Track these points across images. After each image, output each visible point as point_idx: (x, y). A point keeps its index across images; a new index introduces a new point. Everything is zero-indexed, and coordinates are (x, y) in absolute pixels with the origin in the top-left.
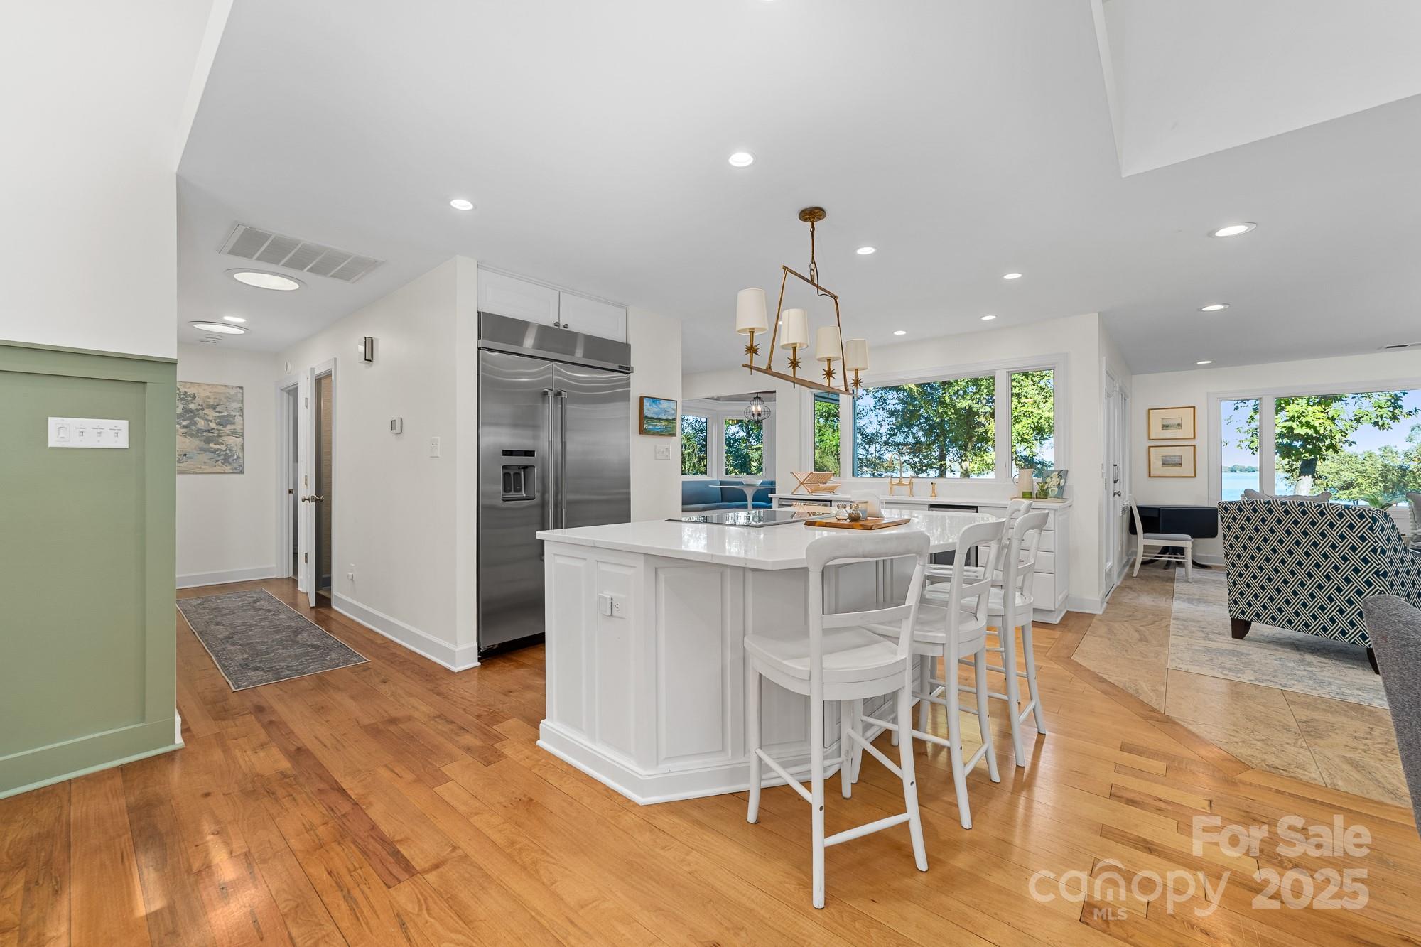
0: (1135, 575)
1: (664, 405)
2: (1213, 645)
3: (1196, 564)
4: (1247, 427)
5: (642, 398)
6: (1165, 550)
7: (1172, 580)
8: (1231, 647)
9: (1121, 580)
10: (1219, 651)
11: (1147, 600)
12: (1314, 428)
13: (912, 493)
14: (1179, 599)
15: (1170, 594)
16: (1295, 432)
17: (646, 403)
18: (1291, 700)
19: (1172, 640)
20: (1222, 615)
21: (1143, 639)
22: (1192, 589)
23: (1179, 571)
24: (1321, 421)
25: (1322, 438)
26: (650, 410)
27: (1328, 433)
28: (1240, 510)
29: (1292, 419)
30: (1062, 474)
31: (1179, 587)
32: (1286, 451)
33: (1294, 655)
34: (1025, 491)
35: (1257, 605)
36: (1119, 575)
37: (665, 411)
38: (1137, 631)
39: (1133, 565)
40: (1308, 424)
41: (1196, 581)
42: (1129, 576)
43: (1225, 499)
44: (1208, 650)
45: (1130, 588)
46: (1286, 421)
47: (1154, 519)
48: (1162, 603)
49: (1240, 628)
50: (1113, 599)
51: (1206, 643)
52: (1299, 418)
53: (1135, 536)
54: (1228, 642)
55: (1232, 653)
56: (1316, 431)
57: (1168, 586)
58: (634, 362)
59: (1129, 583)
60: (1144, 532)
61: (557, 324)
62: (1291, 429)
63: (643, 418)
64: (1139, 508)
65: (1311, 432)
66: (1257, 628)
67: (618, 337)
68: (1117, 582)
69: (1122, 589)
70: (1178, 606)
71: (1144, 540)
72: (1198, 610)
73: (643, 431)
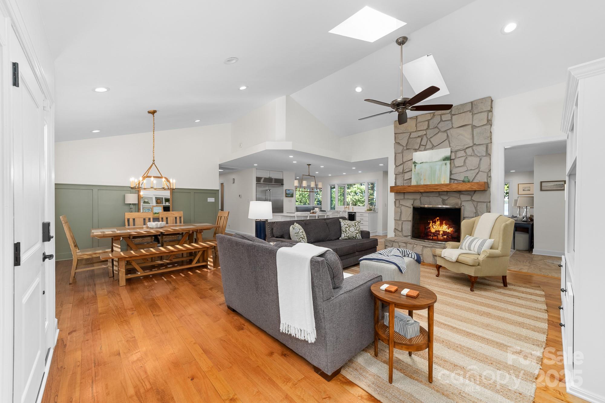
1: (291, 191)
5: (286, 190)
13: (349, 210)
17: (287, 191)
26: (288, 192)
37: (291, 192)
58: (284, 183)
61: (269, 177)
63: (286, 194)
67: (281, 178)
73: (286, 197)
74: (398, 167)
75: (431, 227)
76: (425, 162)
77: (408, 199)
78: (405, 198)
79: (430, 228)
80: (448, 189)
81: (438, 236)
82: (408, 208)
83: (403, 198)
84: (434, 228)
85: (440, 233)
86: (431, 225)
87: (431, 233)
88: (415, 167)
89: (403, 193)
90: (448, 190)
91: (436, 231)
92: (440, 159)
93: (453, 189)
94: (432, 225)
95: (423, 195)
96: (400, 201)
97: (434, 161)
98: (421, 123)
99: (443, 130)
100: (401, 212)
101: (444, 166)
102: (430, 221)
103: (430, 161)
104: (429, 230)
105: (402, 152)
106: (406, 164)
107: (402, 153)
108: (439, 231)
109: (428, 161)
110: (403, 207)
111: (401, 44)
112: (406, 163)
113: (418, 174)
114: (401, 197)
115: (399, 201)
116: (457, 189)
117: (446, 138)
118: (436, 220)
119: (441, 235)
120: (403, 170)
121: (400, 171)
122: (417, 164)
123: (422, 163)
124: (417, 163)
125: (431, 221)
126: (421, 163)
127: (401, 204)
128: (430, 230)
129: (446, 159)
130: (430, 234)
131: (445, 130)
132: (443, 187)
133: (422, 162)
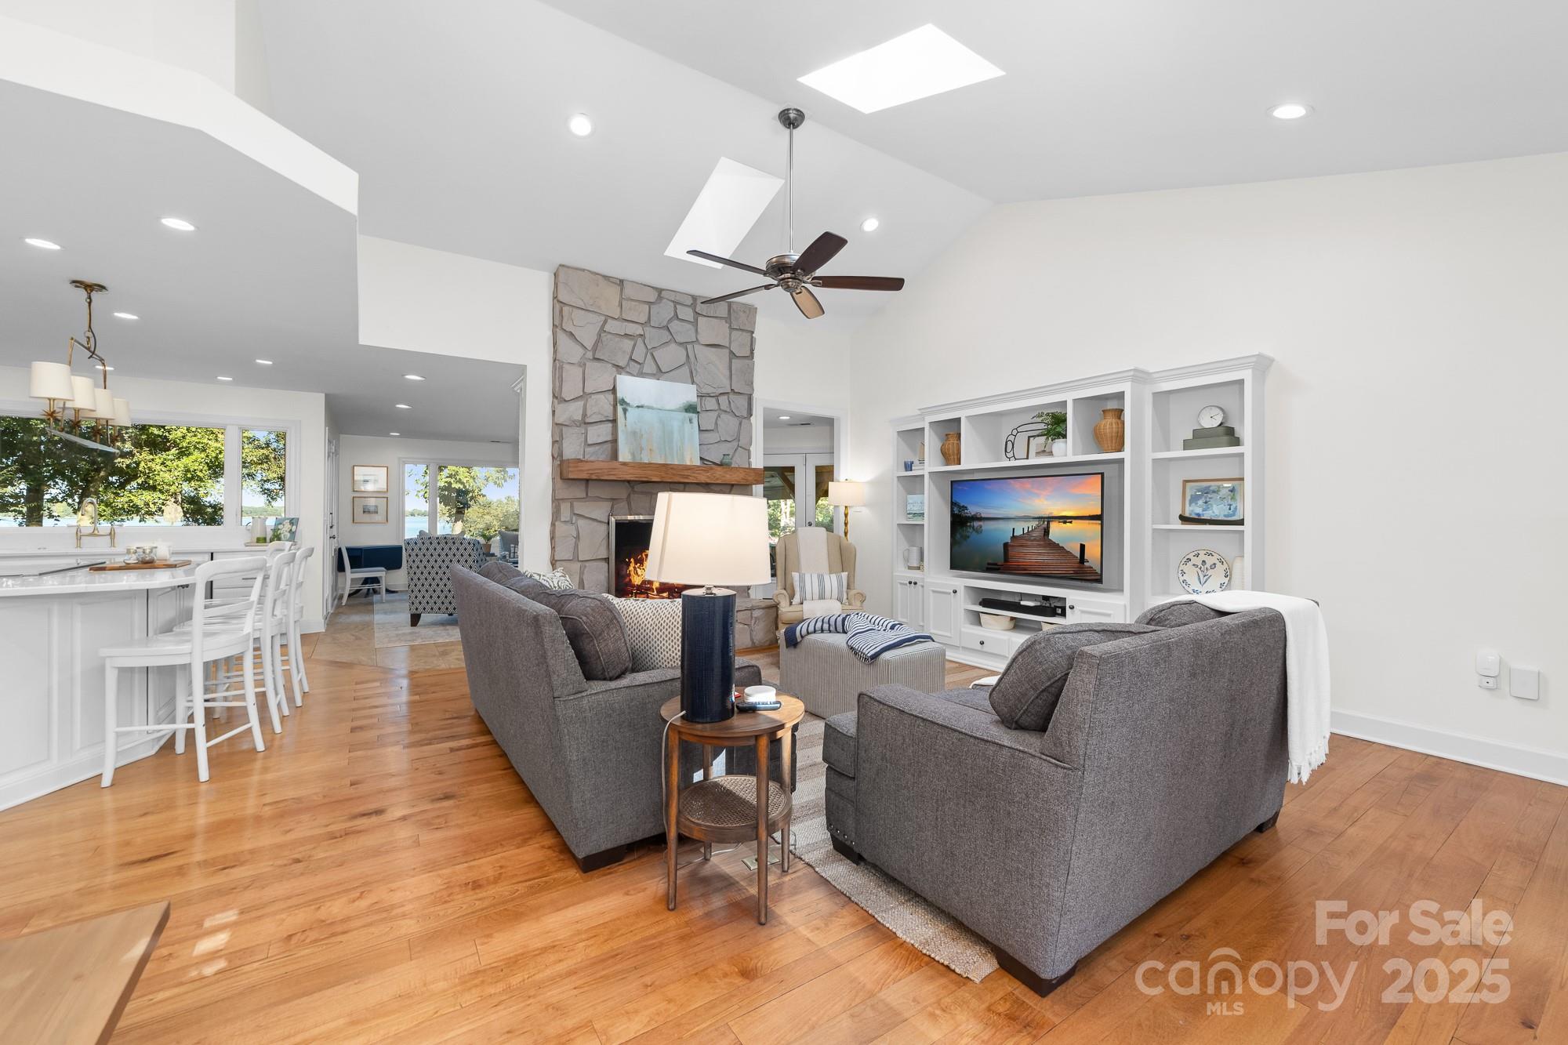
0: (343, 604)
2: (400, 632)
3: (388, 591)
4: (422, 480)
6: (367, 581)
7: (372, 604)
8: (410, 631)
9: (334, 608)
10: (404, 634)
11: (356, 618)
12: (463, 483)
13: (113, 544)
14: (378, 613)
15: (372, 612)
16: (453, 486)
18: (436, 645)
19: (376, 635)
20: (406, 617)
21: (357, 638)
22: (386, 606)
23: (376, 598)
24: (467, 479)
25: (466, 492)
27: (471, 489)
28: (416, 543)
29: (450, 476)
30: (294, 521)
31: (376, 607)
32: (445, 500)
33: (442, 628)
34: (259, 536)
35: (424, 604)
36: (332, 606)
38: (353, 635)
39: (341, 597)
40: (460, 481)
41: (388, 602)
42: (339, 606)
43: (407, 536)
44: (397, 635)
45: (342, 613)
46: (447, 477)
47: (361, 557)
48: (367, 618)
49: (415, 619)
50: (331, 620)
51: (397, 632)
52: (455, 475)
53: (343, 573)
54: (409, 629)
55: (410, 633)
56: (465, 487)
57: (370, 607)
59: (341, 610)
60: (351, 568)
62: (450, 483)
64: (348, 549)
65: (461, 487)
66: (425, 618)
68: (331, 611)
69: (335, 614)
70: (378, 618)
71: (352, 576)
72: (391, 618)
74: (567, 404)
75: (632, 573)
76: (649, 408)
77: (599, 499)
78: (589, 495)
79: (629, 575)
80: (708, 477)
81: (648, 594)
82: (595, 523)
83: (585, 496)
84: (639, 576)
85: (654, 587)
86: (631, 568)
87: (633, 586)
88: (625, 414)
89: (584, 483)
90: (709, 481)
91: (644, 582)
92: (678, 407)
93: (717, 479)
94: (635, 568)
95: (636, 489)
96: (575, 503)
97: (668, 408)
98: (633, 303)
99: (679, 339)
100: (578, 538)
101: (687, 425)
102: (629, 560)
103: (659, 407)
104: (627, 580)
105: (582, 365)
106: (592, 401)
107: (580, 366)
108: (651, 582)
109: (655, 406)
110: (581, 522)
111: (790, 124)
112: (593, 397)
113: (634, 433)
114: (578, 491)
115: (572, 506)
116: (724, 479)
117: (683, 359)
118: (644, 556)
119: (655, 592)
120: (584, 415)
121: (576, 418)
122: (629, 409)
123: (642, 407)
124: (628, 404)
125: (632, 560)
126: (638, 407)
127: (576, 512)
128: (630, 580)
129: (691, 409)
130: (630, 588)
131: (682, 341)
132: (699, 473)
133: (640, 405)
